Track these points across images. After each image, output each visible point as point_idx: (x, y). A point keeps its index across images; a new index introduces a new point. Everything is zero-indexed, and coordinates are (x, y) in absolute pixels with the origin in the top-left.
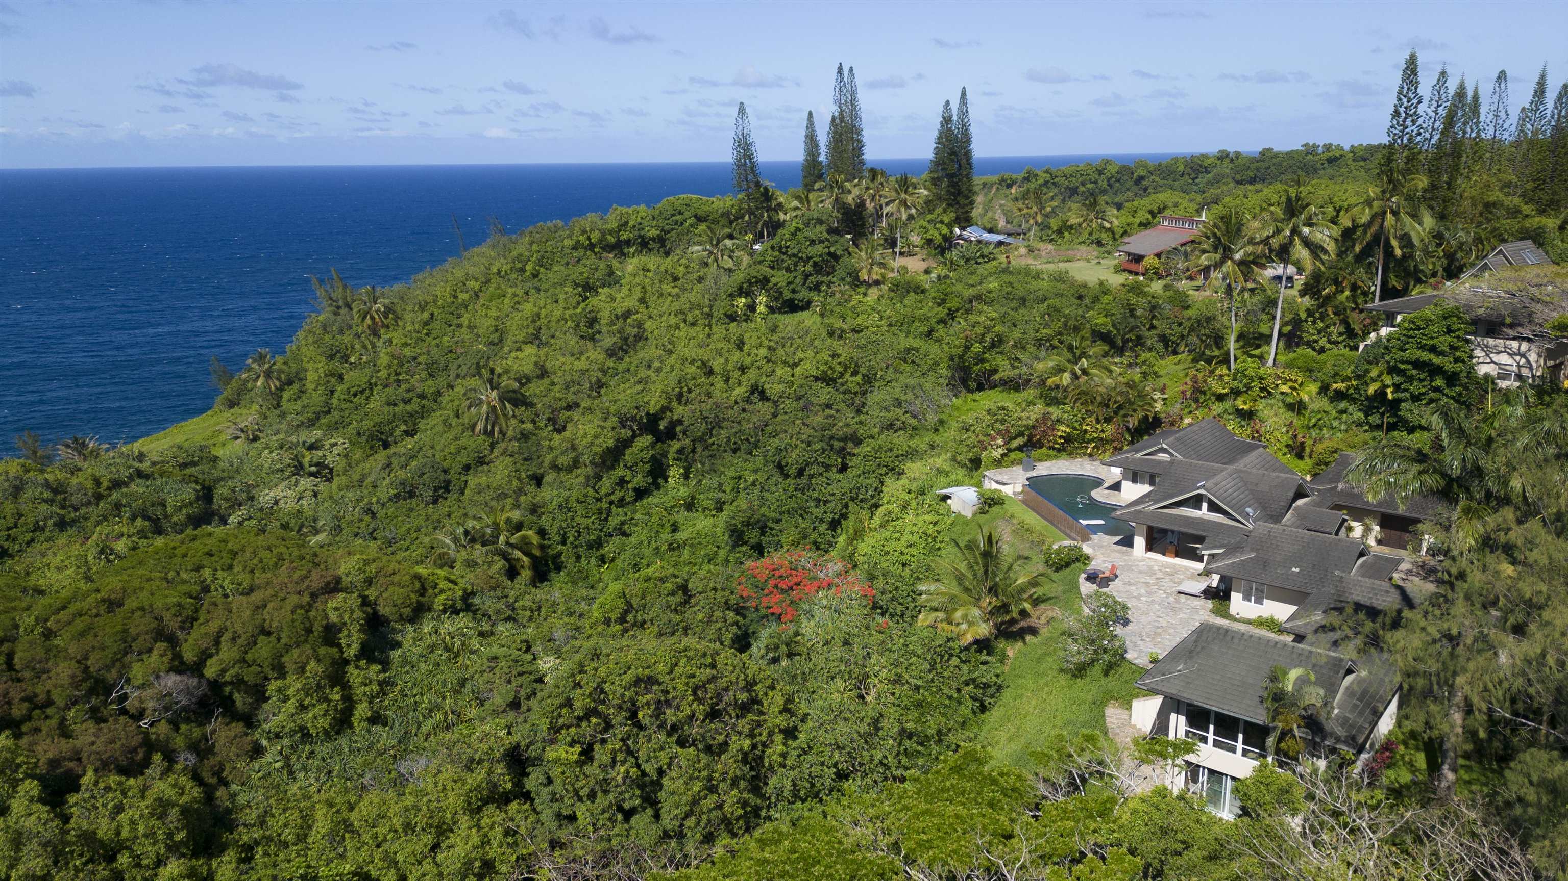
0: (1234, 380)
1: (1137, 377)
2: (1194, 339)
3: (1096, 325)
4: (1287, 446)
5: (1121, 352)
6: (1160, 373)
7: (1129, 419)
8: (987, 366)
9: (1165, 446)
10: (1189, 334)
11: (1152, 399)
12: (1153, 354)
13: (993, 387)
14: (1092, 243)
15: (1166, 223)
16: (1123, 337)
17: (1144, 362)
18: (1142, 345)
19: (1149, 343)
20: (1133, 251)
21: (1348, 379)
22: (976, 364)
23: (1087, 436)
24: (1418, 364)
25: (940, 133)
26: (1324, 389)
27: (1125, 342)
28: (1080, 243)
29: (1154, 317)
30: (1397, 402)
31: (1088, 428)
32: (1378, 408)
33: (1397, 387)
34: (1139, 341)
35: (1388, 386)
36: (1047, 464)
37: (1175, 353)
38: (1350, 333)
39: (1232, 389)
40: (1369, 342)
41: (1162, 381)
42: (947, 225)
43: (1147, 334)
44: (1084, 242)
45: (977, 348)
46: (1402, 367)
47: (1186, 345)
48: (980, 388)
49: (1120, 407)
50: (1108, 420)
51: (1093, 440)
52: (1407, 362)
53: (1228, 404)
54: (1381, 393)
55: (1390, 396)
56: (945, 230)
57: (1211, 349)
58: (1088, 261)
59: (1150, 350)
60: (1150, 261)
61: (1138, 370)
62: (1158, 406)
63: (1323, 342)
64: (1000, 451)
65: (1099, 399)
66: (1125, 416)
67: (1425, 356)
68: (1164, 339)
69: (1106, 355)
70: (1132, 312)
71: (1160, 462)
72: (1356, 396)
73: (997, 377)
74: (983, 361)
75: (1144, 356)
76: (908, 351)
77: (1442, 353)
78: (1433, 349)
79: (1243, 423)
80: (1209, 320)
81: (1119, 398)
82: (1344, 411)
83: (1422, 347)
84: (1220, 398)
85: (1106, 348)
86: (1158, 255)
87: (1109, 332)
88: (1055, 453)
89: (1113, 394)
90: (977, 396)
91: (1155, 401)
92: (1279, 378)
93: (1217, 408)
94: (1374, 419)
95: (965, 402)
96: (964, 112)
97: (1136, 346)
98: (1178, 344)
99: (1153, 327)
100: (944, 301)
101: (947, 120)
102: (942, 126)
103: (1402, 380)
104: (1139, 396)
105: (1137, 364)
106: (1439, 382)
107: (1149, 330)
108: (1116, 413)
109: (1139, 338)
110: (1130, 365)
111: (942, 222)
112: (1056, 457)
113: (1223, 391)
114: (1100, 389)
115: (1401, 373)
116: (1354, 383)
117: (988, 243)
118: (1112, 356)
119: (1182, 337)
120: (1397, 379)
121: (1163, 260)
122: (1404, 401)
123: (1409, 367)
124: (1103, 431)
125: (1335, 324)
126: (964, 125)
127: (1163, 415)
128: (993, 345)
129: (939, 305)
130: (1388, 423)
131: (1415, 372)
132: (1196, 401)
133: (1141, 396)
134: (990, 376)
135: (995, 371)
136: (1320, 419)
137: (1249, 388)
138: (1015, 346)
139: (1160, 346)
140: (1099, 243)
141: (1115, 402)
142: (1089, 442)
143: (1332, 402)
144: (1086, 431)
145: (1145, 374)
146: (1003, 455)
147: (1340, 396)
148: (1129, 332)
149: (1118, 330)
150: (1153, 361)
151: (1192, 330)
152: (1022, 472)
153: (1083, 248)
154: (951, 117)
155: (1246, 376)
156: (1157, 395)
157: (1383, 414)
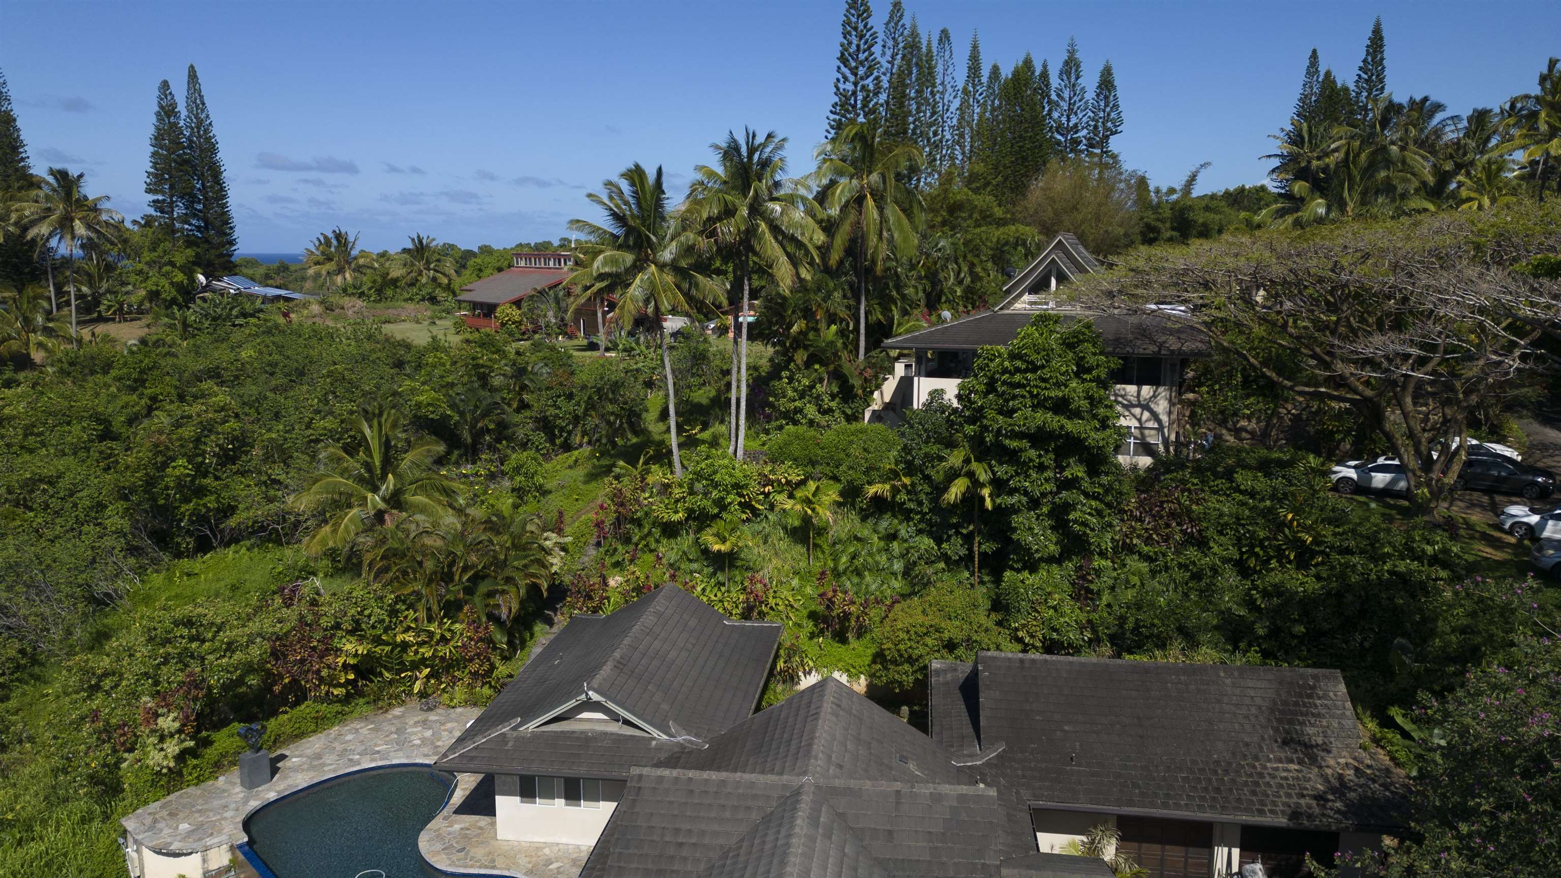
0: (692, 492)
1: (506, 503)
2: (593, 421)
3: (419, 405)
4: (812, 615)
5: (472, 453)
6: (548, 486)
7: (499, 599)
8: (211, 501)
9: (595, 696)
10: (586, 414)
11: (542, 549)
12: (532, 453)
13: (234, 539)
14: (423, 300)
15: (522, 264)
16: (473, 427)
17: (517, 470)
18: (509, 439)
19: (521, 433)
20: (478, 299)
21: (895, 475)
22: (187, 500)
23: (410, 656)
24: (1039, 438)
25: (158, 129)
26: (851, 494)
27: (478, 435)
28: (406, 300)
29: (524, 388)
30: (1002, 513)
31: (410, 637)
32: (957, 527)
33: (999, 485)
34: (503, 432)
35: (983, 485)
36: (315, 743)
37: (567, 447)
38: (846, 393)
39: (690, 512)
40: (875, 407)
41: (555, 502)
42: (182, 269)
43: (517, 418)
44: (411, 299)
45: (181, 467)
46: (1014, 444)
47: (584, 433)
48: (204, 546)
49: (477, 578)
50: (452, 609)
51: (423, 662)
52: (1020, 436)
53: (686, 541)
54: (971, 499)
55: (989, 504)
56: (180, 277)
57: (623, 436)
58: (418, 322)
59: (524, 446)
60: (507, 312)
61: (507, 483)
62: (556, 562)
63: (811, 411)
64: (172, 748)
65: (429, 565)
66: (491, 594)
67: (1053, 421)
68: (546, 425)
69: (440, 461)
70: (484, 379)
71: (586, 740)
72: (912, 505)
73: (232, 522)
74: (201, 492)
75: (515, 458)
76: (31, 484)
77: (1076, 414)
78: (1061, 407)
79: (721, 577)
80: (616, 386)
81: (473, 558)
82: (892, 537)
83: (1039, 404)
84: (670, 530)
85: (441, 448)
86: (518, 303)
87: (445, 418)
88: (337, 707)
89: (459, 550)
90: (197, 564)
91: (548, 552)
92: (770, 483)
93: (669, 550)
94: (955, 547)
95: (170, 580)
96: (197, 102)
97: (499, 441)
98: (570, 433)
99: (524, 406)
100: (140, 382)
101: (167, 111)
102: (160, 119)
103: (1011, 470)
104: (515, 546)
105: (503, 474)
106: (1076, 470)
107: (518, 411)
108: (470, 591)
109: (502, 426)
110: (492, 476)
111: (172, 264)
112: (340, 717)
113: (675, 518)
114: (428, 541)
115: (1012, 457)
116: (907, 481)
117: (251, 297)
118: (457, 464)
119: (576, 419)
120: (1002, 471)
121: (525, 309)
122: (1017, 511)
123: (1025, 444)
124: (444, 640)
125: (821, 380)
126: (200, 123)
127: (567, 579)
128: (227, 458)
129: (133, 389)
130: (983, 555)
131: (1033, 453)
132: (627, 540)
133: (520, 546)
134: (219, 521)
135: (229, 510)
136: (854, 557)
137: (722, 506)
138: (267, 458)
139: (540, 438)
140: (433, 300)
141: (465, 569)
142: (416, 666)
143: (864, 519)
144: (405, 646)
145: (519, 492)
146: (181, 757)
147: (880, 505)
148: (485, 415)
149: (462, 414)
150: (532, 467)
151: (591, 406)
152: (238, 791)
153: (410, 306)
154: (174, 105)
155: (716, 485)
156: (551, 540)
157: (968, 539)
